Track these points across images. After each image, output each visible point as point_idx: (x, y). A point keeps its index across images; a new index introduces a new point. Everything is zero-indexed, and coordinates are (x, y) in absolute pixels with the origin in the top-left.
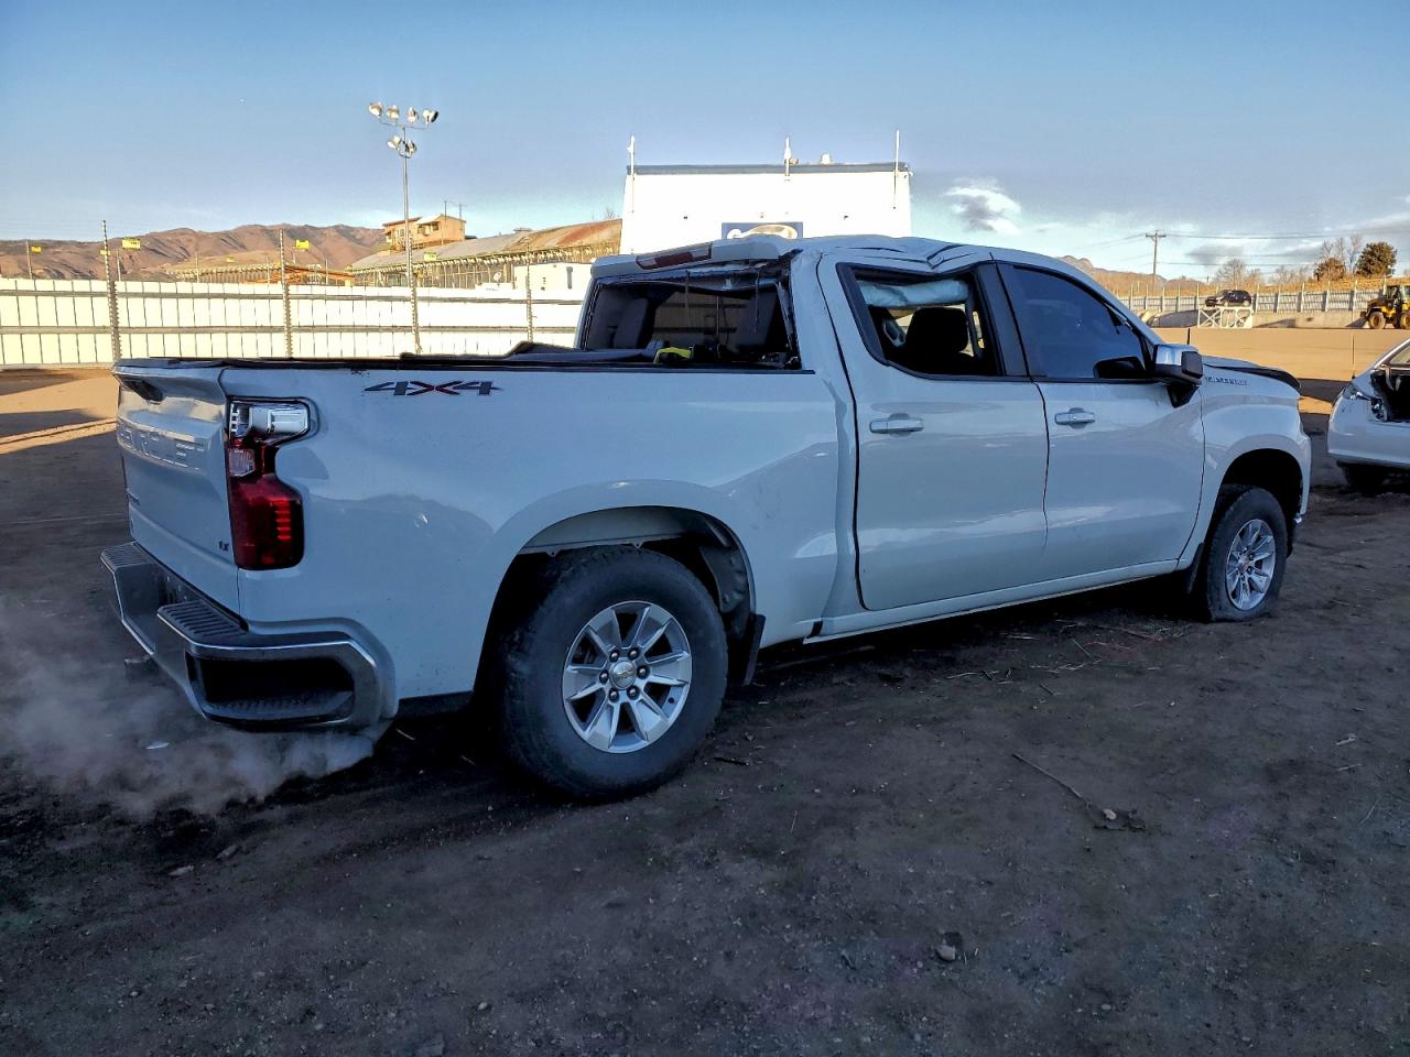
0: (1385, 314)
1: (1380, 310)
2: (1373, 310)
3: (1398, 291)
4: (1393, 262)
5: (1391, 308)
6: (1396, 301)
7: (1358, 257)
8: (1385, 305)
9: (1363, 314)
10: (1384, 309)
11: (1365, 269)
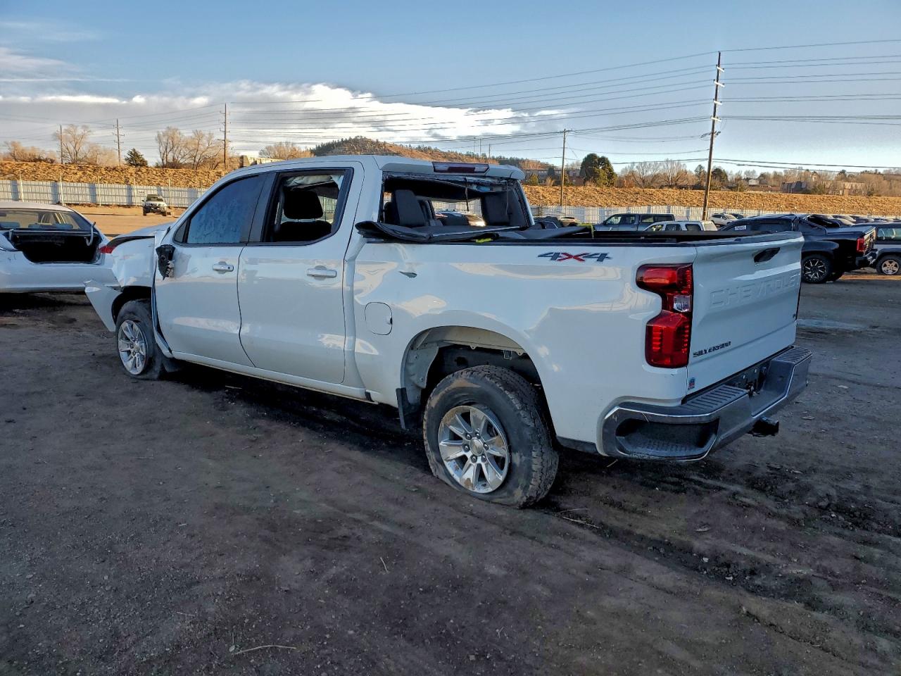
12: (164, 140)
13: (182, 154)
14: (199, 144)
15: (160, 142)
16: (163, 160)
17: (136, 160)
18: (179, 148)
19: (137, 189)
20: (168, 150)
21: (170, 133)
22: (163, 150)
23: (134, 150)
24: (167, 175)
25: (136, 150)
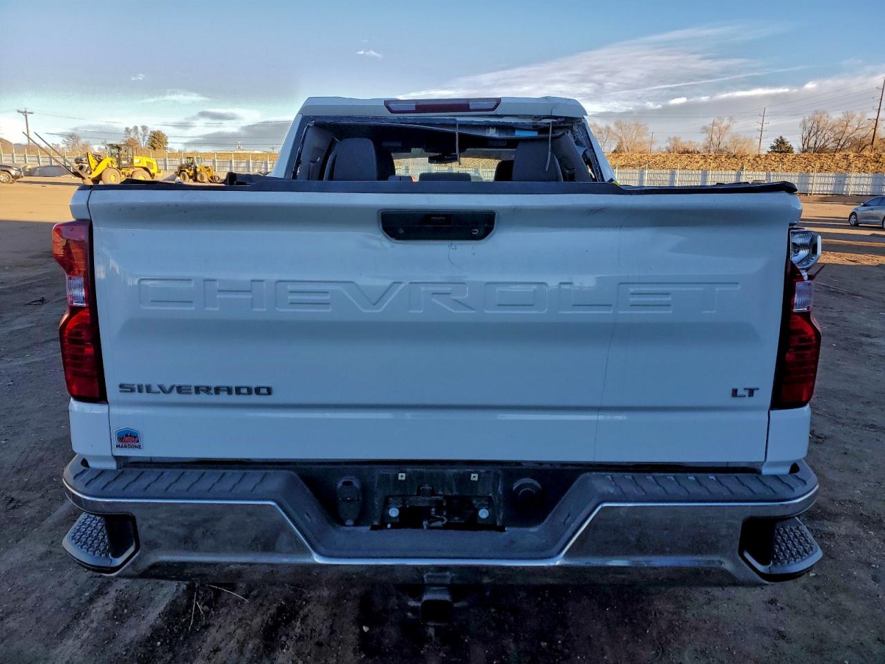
0: (188, 173)
1: (185, 171)
2: (181, 171)
3: (193, 161)
4: (167, 143)
5: (191, 170)
6: (193, 166)
7: (147, 138)
8: (187, 168)
9: (176, 173)
10: (187, 170)
11: (152, 146)
12: (809, 124)
13: (826, 138)
14: (847, 126)
15: (805, 128)
16: (803, 145)
17: (781, 148)
18: (824, 132)
19: (746, 175)
20: (811, 135)
21: (817, 116)
22: (806, 134)
23: (781, 137)
24: (785, 160)
25: (784, 137)
